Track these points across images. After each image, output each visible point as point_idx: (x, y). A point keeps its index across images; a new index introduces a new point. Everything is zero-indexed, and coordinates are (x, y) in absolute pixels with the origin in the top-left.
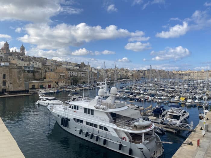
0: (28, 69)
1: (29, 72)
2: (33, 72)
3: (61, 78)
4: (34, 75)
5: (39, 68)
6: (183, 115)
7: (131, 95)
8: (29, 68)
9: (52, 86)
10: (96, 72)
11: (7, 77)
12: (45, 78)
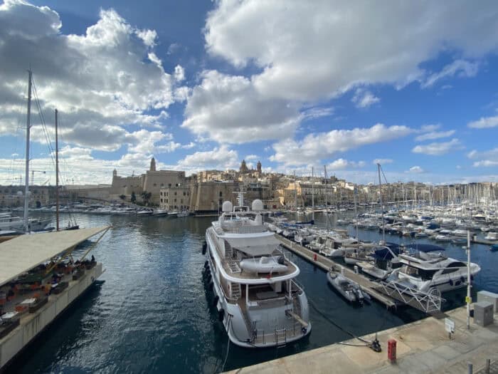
0: (254, 187)
1: (255, 190)
2: (260, 190)
3: (290, 196)
4: (260, 194)
5: (267, 186)
6: (445, 272)
7: (389, 223)
8: (255, 185)
9: (277, 207)
10: (352, 188)
11: (224, 195)
12: (273, 197)
